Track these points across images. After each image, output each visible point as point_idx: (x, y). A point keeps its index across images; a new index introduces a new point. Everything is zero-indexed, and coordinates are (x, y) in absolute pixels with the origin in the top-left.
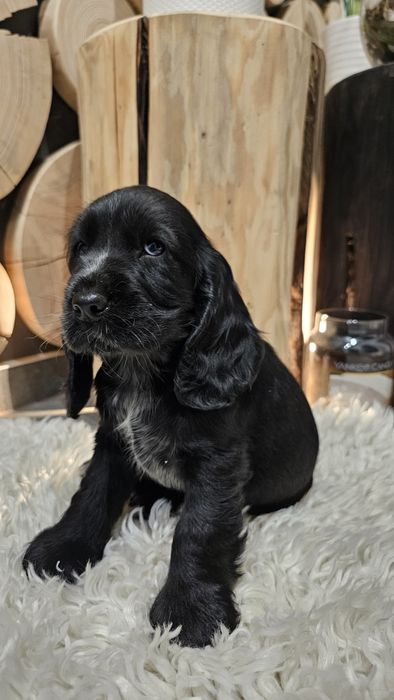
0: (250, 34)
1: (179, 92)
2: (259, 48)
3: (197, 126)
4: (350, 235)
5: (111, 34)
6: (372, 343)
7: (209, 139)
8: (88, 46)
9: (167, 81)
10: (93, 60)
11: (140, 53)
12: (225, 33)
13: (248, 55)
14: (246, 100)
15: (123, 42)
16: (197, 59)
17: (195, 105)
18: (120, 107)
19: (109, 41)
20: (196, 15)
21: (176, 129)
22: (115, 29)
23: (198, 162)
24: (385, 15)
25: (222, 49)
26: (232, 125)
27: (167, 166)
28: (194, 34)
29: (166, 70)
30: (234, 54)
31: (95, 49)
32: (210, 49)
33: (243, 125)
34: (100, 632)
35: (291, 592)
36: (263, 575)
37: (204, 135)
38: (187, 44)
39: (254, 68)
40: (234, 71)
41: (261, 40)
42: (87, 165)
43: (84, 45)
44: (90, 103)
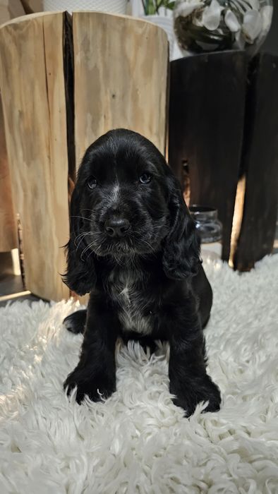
0: (140, 31)
1: (96, 67)
2: (145, 40)
3: (108, 91)
4: (185, 159)
5: (41, 21)
6: (212, 225)
7: (117, 99)
8: (15, 26)
9: (87, 59)
10: (23, 37)
11: (65, 36)
12: (125, 29)
13: (138, 44)
14: (138, 74)
15: (51, 25)
16: (107, 45)
17: (107, 75)
18: (50, 74)
19: (39, 25)
20: (106, 15)
21: (94, 92)
22: (43, 16)
23: (110, 115)
24: (193, 22)
25: (123, 39)
26: (130, 91)
27: (89, 116)
28: (104, 27)
29: (86, 50)
30: (130, 44)
31: (24, 30)
32: (115, 38)
33: (137, 90)
34: (150, 423)
35: (234, 373)
36: (216, 367)
37: (114, 96)
38: (100, 35)
40: (131, 55)
41: (146, 36)
42: (16, 113)
43: (10, 25)
44: (20, 69)
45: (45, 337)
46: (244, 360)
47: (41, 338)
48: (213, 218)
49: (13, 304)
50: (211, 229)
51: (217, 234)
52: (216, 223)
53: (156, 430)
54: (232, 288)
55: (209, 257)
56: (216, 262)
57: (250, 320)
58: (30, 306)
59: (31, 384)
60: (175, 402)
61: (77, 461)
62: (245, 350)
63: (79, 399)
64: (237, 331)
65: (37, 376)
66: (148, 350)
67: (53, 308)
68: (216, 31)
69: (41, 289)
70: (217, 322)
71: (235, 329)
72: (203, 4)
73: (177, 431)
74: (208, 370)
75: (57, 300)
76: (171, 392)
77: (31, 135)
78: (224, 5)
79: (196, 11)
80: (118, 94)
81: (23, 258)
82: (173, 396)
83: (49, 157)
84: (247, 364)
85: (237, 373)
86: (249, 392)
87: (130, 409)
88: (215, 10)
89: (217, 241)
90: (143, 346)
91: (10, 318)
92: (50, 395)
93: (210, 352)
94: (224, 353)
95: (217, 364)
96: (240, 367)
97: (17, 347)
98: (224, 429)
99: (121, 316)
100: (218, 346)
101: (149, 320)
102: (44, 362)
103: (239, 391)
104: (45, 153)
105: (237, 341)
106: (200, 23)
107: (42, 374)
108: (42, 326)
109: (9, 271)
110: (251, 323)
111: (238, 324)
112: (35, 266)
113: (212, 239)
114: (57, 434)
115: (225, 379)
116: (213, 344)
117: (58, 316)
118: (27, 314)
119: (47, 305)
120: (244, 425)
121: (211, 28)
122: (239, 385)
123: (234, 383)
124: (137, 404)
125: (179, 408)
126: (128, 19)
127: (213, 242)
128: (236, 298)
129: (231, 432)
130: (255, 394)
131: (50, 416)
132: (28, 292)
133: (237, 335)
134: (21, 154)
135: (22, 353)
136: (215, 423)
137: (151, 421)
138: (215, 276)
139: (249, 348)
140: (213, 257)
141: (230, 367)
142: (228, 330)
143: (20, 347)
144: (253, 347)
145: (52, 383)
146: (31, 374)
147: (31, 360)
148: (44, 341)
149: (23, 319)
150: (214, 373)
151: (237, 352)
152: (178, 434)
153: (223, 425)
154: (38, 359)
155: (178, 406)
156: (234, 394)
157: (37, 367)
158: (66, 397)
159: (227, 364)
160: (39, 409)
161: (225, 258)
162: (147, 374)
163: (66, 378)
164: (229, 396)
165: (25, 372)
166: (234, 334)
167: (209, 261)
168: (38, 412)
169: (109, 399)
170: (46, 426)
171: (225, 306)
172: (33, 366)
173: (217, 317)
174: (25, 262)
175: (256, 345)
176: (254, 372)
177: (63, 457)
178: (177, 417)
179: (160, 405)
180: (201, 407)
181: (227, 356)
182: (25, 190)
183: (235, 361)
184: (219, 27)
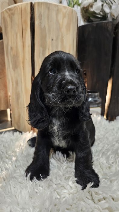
0: (64, 11)
1: (44, 26)
2: (67, 15)
3: (50, 37)
4: (85, 70)
5: (20, 6)
6: (96, 99)
7: (54, 41)
8: (10, 9)
9: (41, 23)
10: (13, 14)
11: (31, 13)
12: (58, 10)
13: (64, 17)
14: (64, 30)
15: (25, 9)
16: (50, 17)
17: (49, 31)
18: (24, 30)
19: (19, 9)
20: (49, 3)
21: (44, 38)
22: (22, 4)
23: (51, 48)
24: (89, 9)
25: (57, 15)
26: (60, 37)
27: (41, 49)
28: (49, 9)
29: (41, 19)
30: (60, 16)
31: (13, 11)
32: (54, 14)
33: (63, 37)
36: (97, 165)
37: (52, 40)
38: (47, 12)
39: (66, 21)
40: (61, 21)
41: (67, 13)
42: (9, 48)
43: (7, 9)
44: (11, 28)
45: (18, 149)
46: (111, 162)
47: (16, 149)
48: (97, 96)
49: (6, 133)
50: (96, 101)
51: (99, 104)
52: (98, 98)
53: (68, 196)
54: (106, 128)
55: (95, 114)
56: (98, 116)
57: (114, 143)
58: (13, 134)
59: (9, 170)
60: (77, 182)
61: (28, 210)
62: (112, 157)
63: (31, 179)
64: (107, 148)
65: (13, 167)
66: (65, 156)
67: (23, 135)
68: (99, 13)
69: (19, 127)
70: (98, 144)
71: (107, 147)
72: (94, 1)
73: (78, 197)
74: (93, 167)
75: (25, 132)
76: (76, 177)
77: (15, 57)
78: (103, 2)
79: (90, 4)
80: (55, 39)
81: (11, 113)
82: (76, 179)
83: (23, 67)
84: (112, 164)
85: (108, 168)
86: (113, 178)
87: (56, 184)
88: (99, 4)
89: (99, 106)
90: (63, 154)
91: (3, 139)
92: (18, 176)
93: (95, 158)
94: (101, 159)
95: (98, 164)
96: (109, 166)
97: (5, 153)
98: (101, 197)
99: (52, 140)
100: (98, 155)
101: (66, 141)
102: (16, 160)
103: (108, 178)
104: (21, 65)
105: (107, 153)
106: (92, 10)
107: (15, 166)
108: (17, 143)
109: (5, 119)
110: (114, 145)
111: (108, 145)
112: (16, 116)
113: (96, 106)
114: (20, 195)
115: (102, 171)
116: (97, 154)
117: (25, 139)
118: (11, 138)
119: (21, 134)
120: (111, 195)
121: (97, 12)
122: (108, 174)
123: (106, 173)
124: (59, 182)
125: (79, 185)
126: (59, 5)
127: (97, 107)
128: (107, 133)
129: (104, 199)
130: (116, 180)
131: (17, 186)
132: (13, 128)
133: (108, 150)
134: (11, 66)
135: (7, 156)
136: (97, 193)
137: (65, 191)
138: (98, 123)
139: (113, 156)
140: (97, 113)
141: (104, 165)
142: (103, 147)
143: (7, 153)
144: (115, 156)
145: (20, 170)
146: (10, 166)
147: (11, 159)
148: (18, 150)
149: (9, 140)
150: (96, 168)
151: (108, 159)
152: (78, 198)
153: (100, 194)
154: (14, 159)
155: (79, 184)
156: (106, 179)
157: (13, 162)
158: (25, 177)
159: (103, 164)
160: (12, 183)
161: (102, 114)
162: (64, 167)
163: (26, 168)
164: (104, 180)
165: (7, 165)
166: (106, 149)
167: (95, 116)
168: (11, 185)
169: (46, 179)
170: (14, 191)
171: (102, 136)
172: (12, 162)
173: (99, 142)
174: (12, 114)
175: (117, 155)
176: (116, 168)
177: (21, 207)
178: (78, 190)
179: (70, 183)
180: (90, 185)
181: (103, 160)
182: (12, 82)
183: (106, 163)
184: (101, 11)
